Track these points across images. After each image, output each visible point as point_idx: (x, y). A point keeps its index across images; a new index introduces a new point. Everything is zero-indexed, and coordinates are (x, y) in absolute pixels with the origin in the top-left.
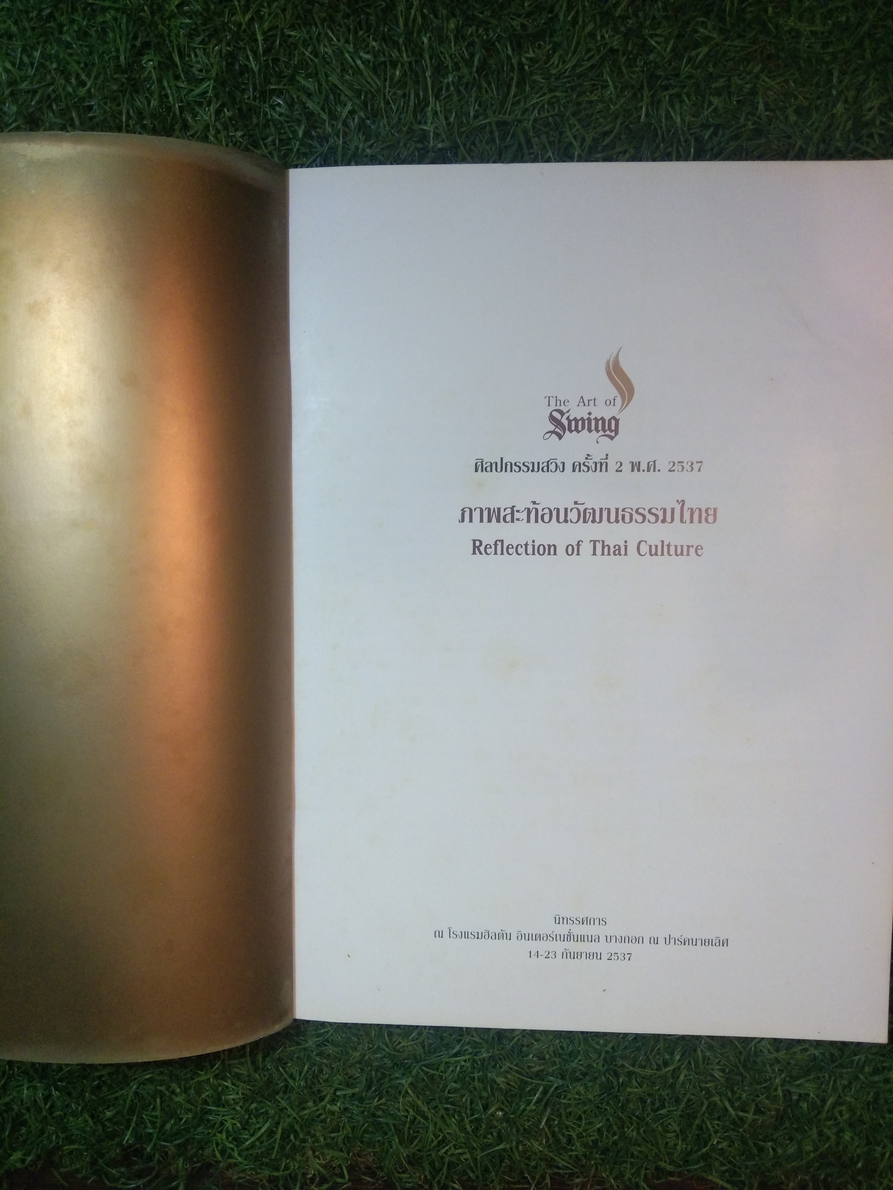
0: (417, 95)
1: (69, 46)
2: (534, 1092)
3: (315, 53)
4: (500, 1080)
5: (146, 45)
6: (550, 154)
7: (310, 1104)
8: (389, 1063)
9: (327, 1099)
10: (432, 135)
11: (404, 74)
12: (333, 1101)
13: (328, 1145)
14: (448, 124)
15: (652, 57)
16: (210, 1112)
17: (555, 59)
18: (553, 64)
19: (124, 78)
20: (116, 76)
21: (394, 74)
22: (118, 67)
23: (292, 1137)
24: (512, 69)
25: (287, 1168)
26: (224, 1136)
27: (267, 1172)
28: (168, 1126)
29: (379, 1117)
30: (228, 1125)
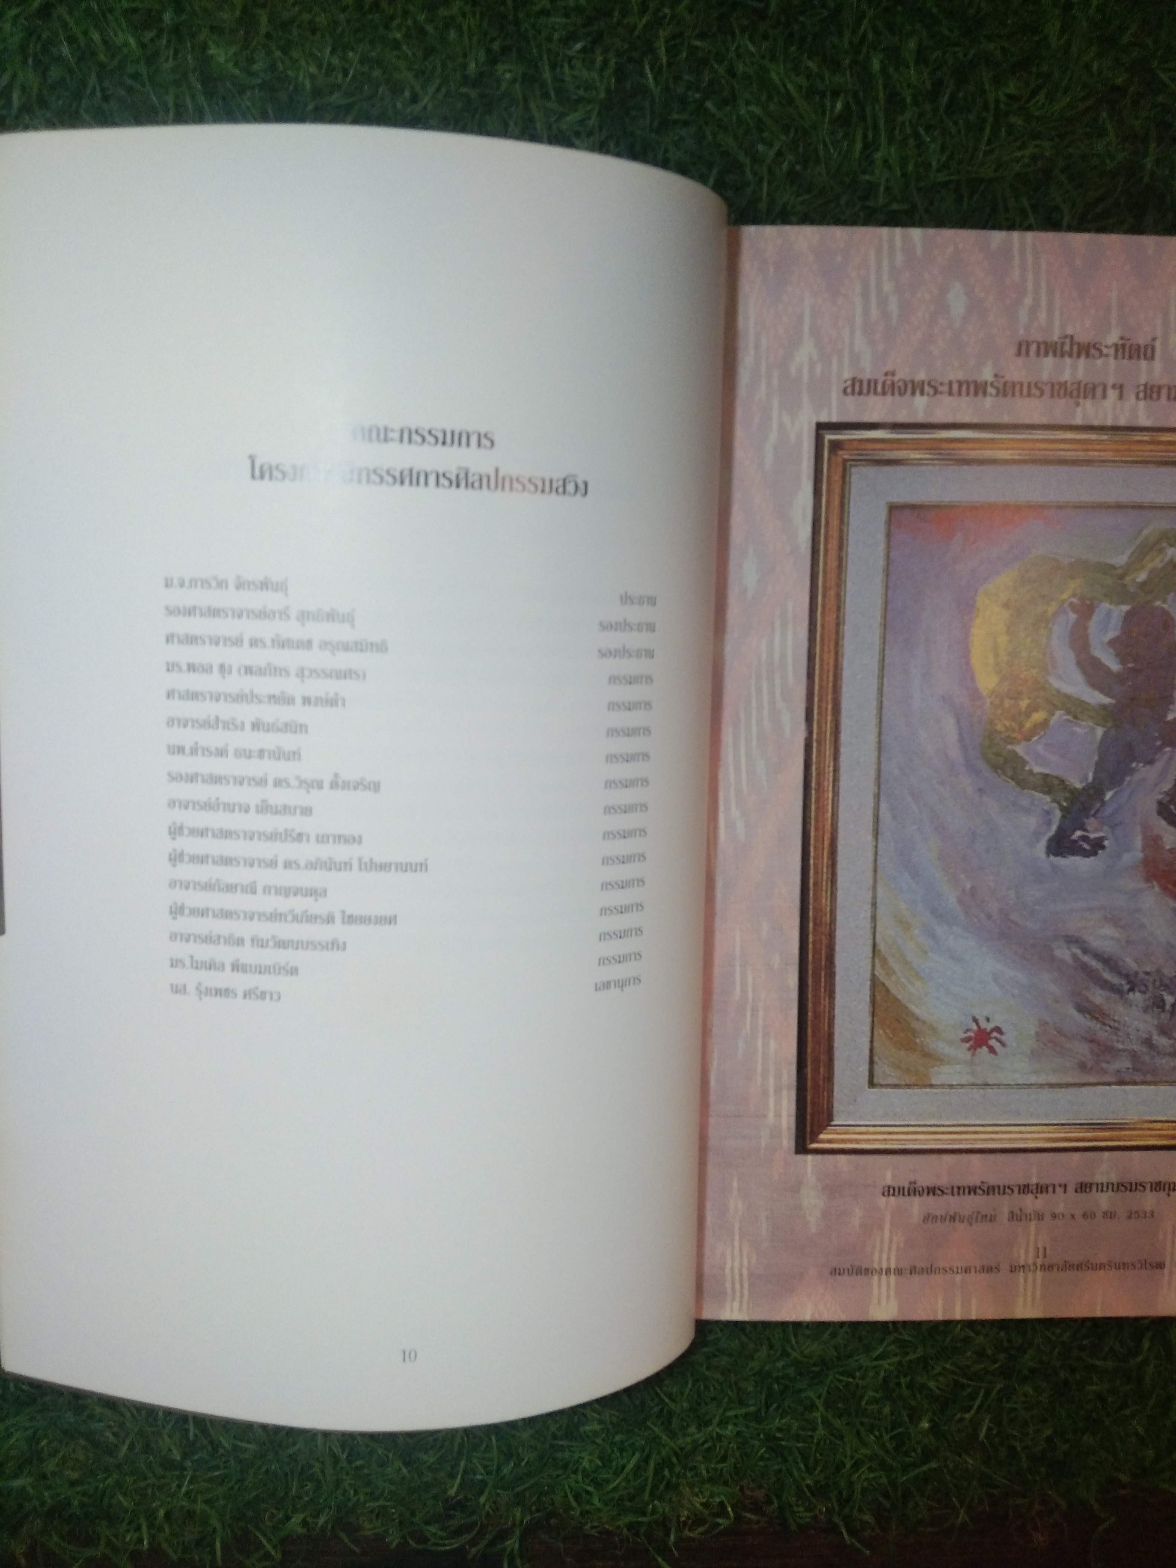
0: (865, 136)
1: (396, 45)
2: (972, 1397)
3: (732, 73)
4: (932, 1384)
5: (505, 50)
6: (1032, 220)
7: (692, 1429)
8: (791, 1371)
9: (716, 1421)
10: (882, 189)
11: (847, 106)
12: (723, 1423)
13: (711, 1480)
14: (904, 175)
15: (1160, 99)
16: (562, 1448)
17: (1041, 97)
18: (1037, 102)
19: (473, 94)
20: (464, 90)
21: (833, 106)
22: (465, 78)
23: (666, 1472)
24: (986, 107)
25: (654, 1511)
26: (580, 1477)
27: (629, 1518)
28: (506, 1470)
29: (780, 1439)
30: (585, 1464)
